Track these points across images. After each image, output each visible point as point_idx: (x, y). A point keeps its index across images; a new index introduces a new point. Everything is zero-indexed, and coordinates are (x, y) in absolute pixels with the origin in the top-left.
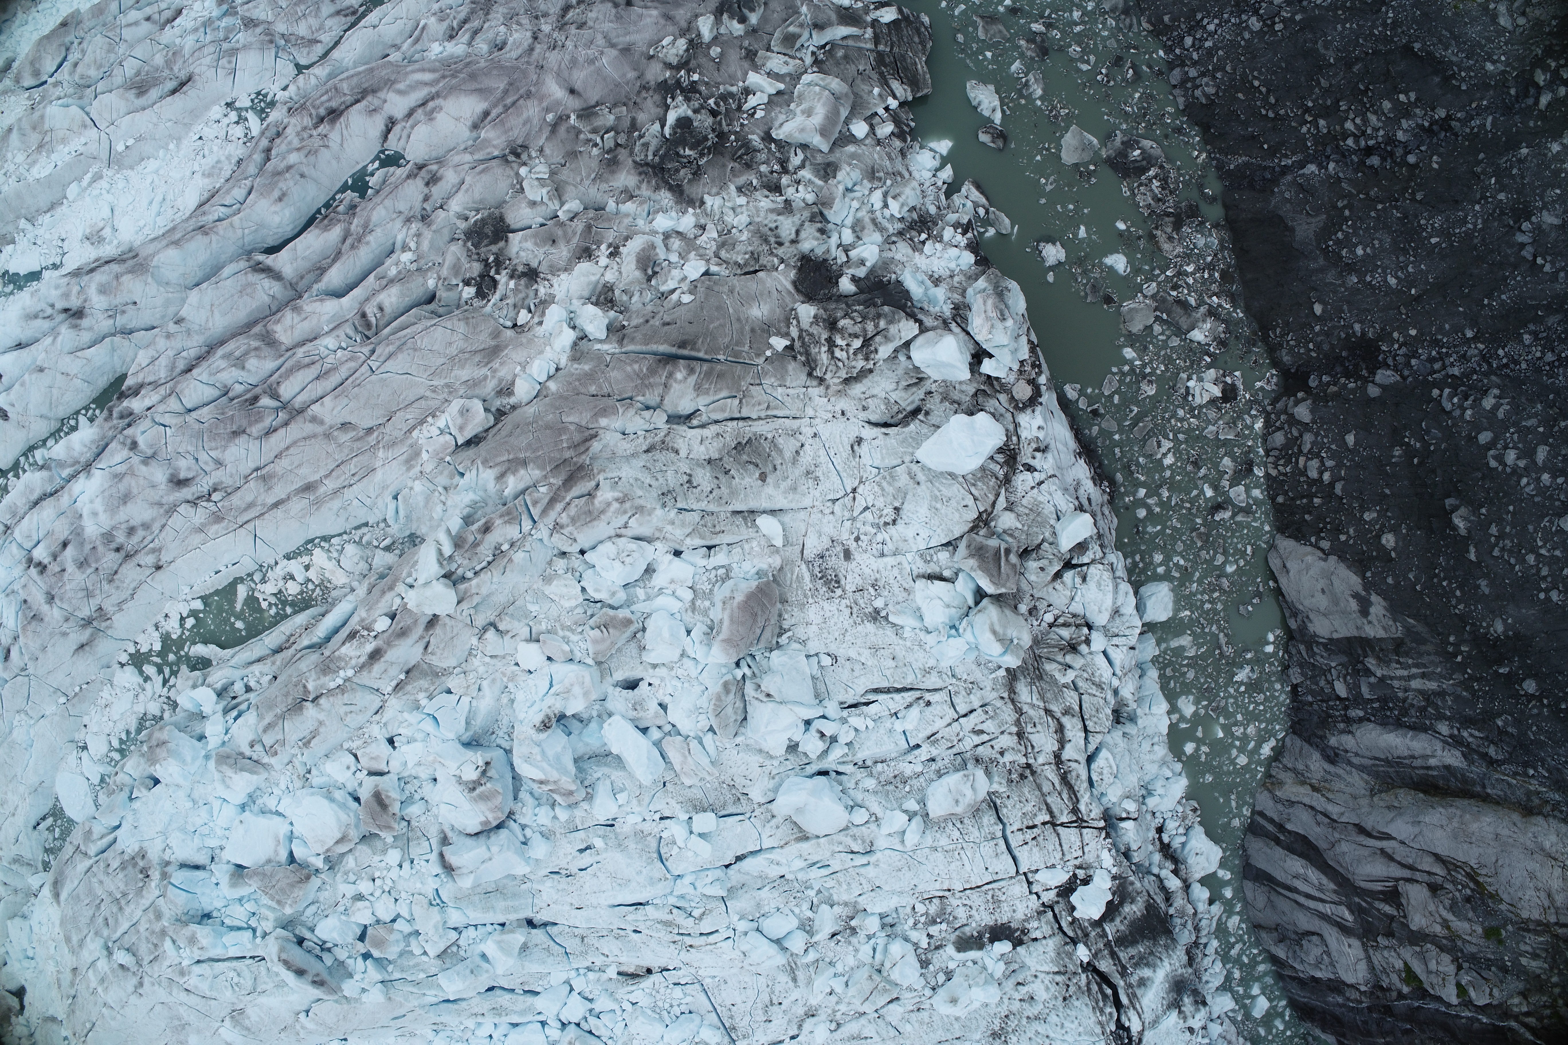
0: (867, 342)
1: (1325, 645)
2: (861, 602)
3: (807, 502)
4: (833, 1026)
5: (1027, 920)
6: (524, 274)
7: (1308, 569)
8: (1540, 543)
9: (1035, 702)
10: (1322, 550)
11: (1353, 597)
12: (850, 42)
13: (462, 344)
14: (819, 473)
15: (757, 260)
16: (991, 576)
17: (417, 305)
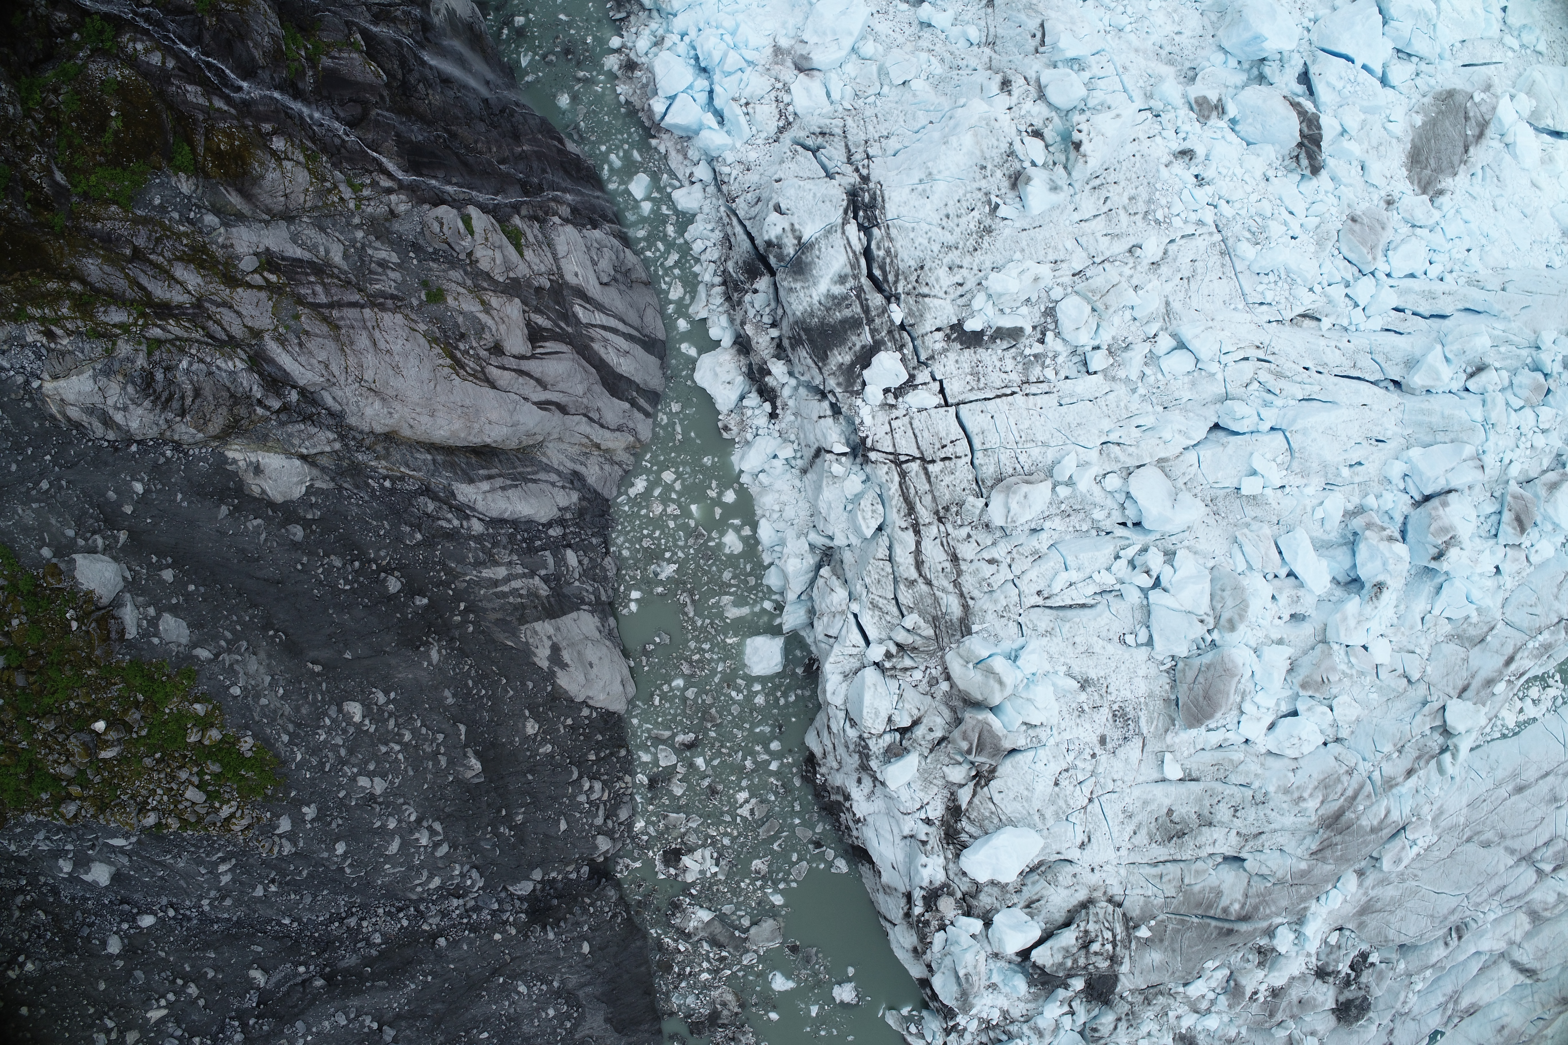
0: (1085, 947)
1: (583, 602)
2: (1097, 698)
3: (1137, 792)
4: (1138, 252)
5: (945, 350)
6: (1329, 974)
7: (604, 687)
8: (400, 756)
9: (943, 595)
10: (588, 706)
11: (567, 665)
13: (1392, 919)
14: (1121, 816)
15: (1146, 998)
16: (991, 731)
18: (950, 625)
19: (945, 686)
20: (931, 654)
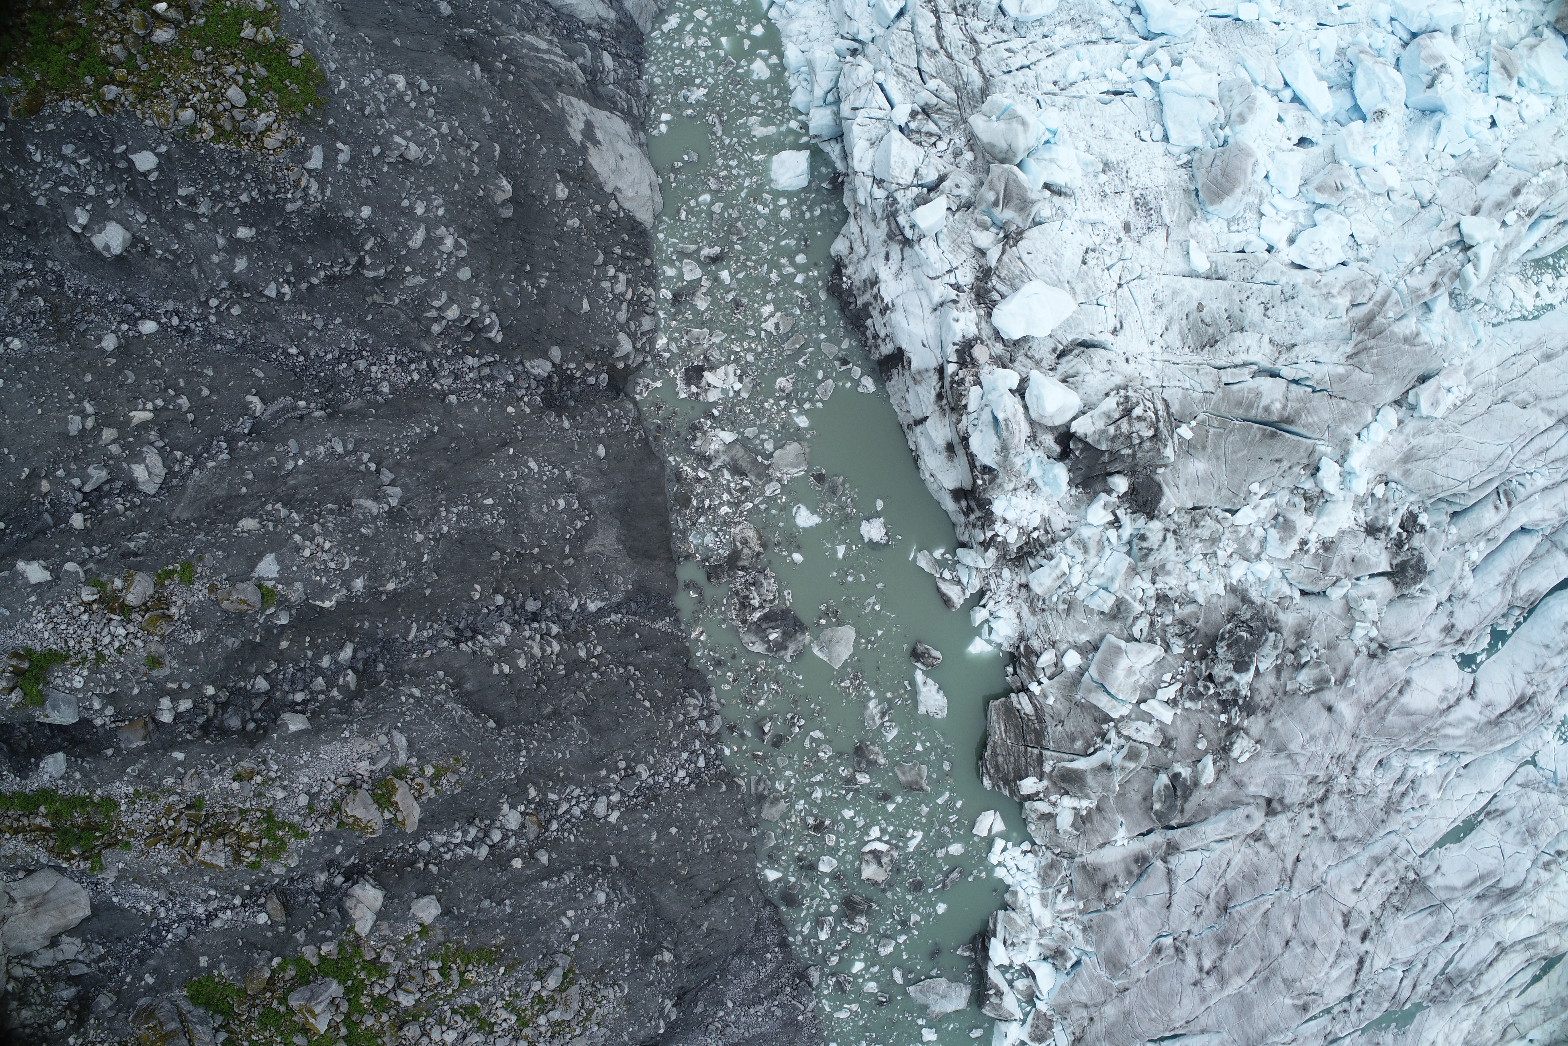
0: (1127, 413)
2: (1118, 182)
3: (1165, 279)
6: (1379, 530)
7: (633, 184)
9: (964, 66)
10: (616, 201)
11: (599, 142)
12: (1066, 756)
13: (1438, 465)
14: (1152, 305)
15: (1193, 520)
16: (1016, 180)
17: (1465, 511)
18: (972, 96)
19: (969, 156)
20: (956, 124)
